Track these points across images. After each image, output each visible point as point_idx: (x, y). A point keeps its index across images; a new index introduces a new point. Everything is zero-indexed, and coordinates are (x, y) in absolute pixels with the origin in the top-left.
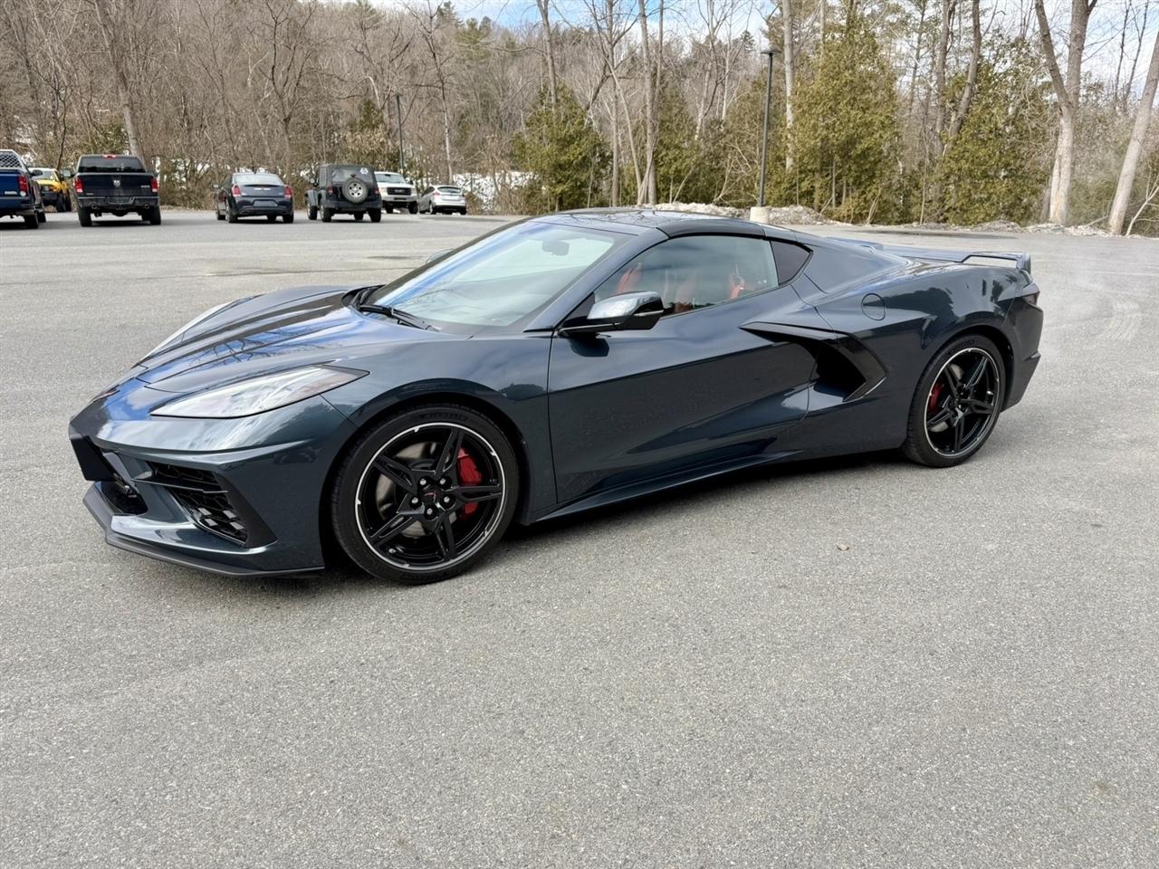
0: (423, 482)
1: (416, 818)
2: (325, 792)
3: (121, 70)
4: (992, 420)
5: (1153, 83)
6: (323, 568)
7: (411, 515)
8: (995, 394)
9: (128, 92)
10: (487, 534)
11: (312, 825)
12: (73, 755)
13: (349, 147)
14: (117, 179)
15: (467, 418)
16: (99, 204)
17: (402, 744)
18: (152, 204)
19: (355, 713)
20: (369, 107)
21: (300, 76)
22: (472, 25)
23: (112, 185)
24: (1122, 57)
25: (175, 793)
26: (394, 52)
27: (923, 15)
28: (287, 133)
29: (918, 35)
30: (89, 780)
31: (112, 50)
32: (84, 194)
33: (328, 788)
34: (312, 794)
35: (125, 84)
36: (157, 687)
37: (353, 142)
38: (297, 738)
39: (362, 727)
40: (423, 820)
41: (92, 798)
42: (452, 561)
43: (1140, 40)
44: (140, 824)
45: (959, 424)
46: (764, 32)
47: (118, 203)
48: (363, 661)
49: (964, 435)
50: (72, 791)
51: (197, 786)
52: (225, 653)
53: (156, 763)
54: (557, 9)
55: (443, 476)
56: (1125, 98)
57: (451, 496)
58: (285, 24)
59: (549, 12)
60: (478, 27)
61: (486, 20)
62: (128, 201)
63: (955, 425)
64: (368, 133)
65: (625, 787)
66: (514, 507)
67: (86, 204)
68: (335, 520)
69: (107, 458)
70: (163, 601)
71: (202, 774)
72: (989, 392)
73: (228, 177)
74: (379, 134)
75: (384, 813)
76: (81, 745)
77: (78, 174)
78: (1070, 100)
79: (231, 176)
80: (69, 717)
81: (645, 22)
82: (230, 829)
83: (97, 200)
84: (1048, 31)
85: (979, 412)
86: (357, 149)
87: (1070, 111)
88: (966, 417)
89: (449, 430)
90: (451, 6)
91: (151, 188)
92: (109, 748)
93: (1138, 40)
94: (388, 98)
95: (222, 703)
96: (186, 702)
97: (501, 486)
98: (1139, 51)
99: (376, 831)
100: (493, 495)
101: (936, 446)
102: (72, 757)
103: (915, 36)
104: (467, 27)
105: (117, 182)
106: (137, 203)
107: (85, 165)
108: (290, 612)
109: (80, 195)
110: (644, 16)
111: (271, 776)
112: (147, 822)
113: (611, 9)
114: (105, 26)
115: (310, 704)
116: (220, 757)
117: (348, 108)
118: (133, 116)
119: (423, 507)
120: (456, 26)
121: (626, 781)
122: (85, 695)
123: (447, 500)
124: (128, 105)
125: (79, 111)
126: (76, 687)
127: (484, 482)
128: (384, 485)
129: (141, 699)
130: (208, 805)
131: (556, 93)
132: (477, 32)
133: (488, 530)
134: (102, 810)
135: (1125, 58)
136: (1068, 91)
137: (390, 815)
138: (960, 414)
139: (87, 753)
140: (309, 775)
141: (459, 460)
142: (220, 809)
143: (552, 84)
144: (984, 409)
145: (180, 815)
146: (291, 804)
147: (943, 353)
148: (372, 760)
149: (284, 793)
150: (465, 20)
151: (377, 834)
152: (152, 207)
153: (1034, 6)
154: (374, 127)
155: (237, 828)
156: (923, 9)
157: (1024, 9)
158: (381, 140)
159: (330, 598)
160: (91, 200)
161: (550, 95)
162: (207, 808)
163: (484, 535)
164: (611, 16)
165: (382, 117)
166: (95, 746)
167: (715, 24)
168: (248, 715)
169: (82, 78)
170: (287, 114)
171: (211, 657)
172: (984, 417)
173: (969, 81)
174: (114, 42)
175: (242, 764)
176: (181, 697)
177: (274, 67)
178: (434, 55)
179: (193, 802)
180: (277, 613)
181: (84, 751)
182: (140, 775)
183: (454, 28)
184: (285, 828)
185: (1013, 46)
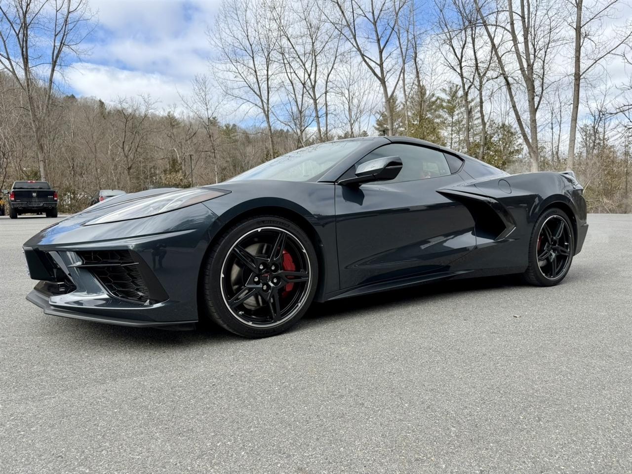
0: (261, 267)
1: (305, 454)
2: (229, 443)
3: (40, 143)
4: (570, 259)
5: (573, 142)
6: (197, 321)
7: (254, 288)
8: (570, 244)
9: (43, 154)
10: (299, 305)
11: (225, 462)
12: (24, 431)
13: (163, 181)
14: (34, 193)
15: (289, 226)
16: (23, 206)
17: (277, 414)
18: (53, 206)
19: (236, 400)
20: (174, 162)
21: (138, 146)
22: (227, 126)
23: (32, 197)
24: (553, 134)
25: (109, 450)
26: (187, 137)
27: (453, 119)
28: (129, 175)
29: (451, 128)
30: (37, 445)
31: (37, 133)
32: (15, 201)
33: (230, 440)
34: (218, 445)
35: (42, 150)
36: (84, 393)
37: (166, 179)
38: (198, 414)
39: (245, 406)
40: (312, 455)
41: (41, 456)
42: (278, 322)
43: (560, 126)
44: (83, 470)
45: (554, 261)
46: (375, 128)
47: (34, 205)
48: (232, 374)
49: (557, 267)
50: (24, 452)
51: (126, 444)
52: (131, 375)
53: (91, 433)
54: (274, 114)
55: (274, 264)
56: (557, 153)
57: (278, 278)
58: (131, 121)
59: (270, 116)
60: (230, 127)
61: (234, 125)
62: (40, 204)
63: (552, 261)
64: (174, 174)
65: (453, 429)
66: (315, 287)
67: (15, 206)
68: (207, 288)
69: (51, 254)
70: (82, 352)
71: (128, 437)
72: (566, 243)
73: (97, 193)
74: (180, 175)
75: (280, 453)
76: (30, 426)
77: (13, 190)
78: (534, 150)
79: (99, 192)
80: (18, 411)
81: (319, 120)
82: (158, 469)
83: (22, 204)
84: (520, 117)
85: (563, 254)
86: (167, 183)
87: (535, 155)
88: (557, 257)
89: (277, 232)
90: (216, 119)
91: (54, 197)
92: (52, 426)
93: (559, 126)
94: (184, 159)
95: (136, 399)
96: (108, 400)
97: (308, 273)
98: (560, 131)
99: (277, 463)
100: (303, 279)
101: (543, 273)
102: (22, 433)
103: (449, 129)
104: (225, 128)
105: (34, 194)
106: (45, 205)
107: (17, 187)
108: (173, 354)
109: (12, 201)
110: (318, 117)
111: (184, 436)
112: (89, 468)
113: (301, 115)
114: (34, 121)
115: (202, 397)
116: (141, 427)
117: (163, 163)
118: (45, 166)
119: (261, 284)
120: (219, 128)
121: (452, 426)
122: (30, 399)
123: (275, 281)
124: (42, 161)
125: (14, 164)
126: (22, 395)
127: (298, 269)
128: (236, 270)
129: (73, 400)
130: (138, 455)
131: (274, 155)
132: (230, 131)
133: (300, 302)
134: (50, 462)
135: (554, 134)
136: (533, 146)
137: (285, 453)
138: (554, 255)
139: (34, 430)
140: (213, 434)
141: (283, 254)
142: (148, 457)
143: (272, 150)
144: (565, 252)
145: (115, 462)
146: (204, 451)
147: (542, 217)
148: (259, 424)
149: (197, 445)
150: (224, 124)
151: (279, 465)
152: (53, 208)
153: (511, 106)
154: (177, 171)
155: (164, 467)
156: (452, 117)
157: (502, 113)
158: (181, 178)
159: (199, 347)
160: (19, 204)
161: (271, 155)
162: (138, 457)
163: (298, 305)
164: (301, 117)
165: (181, 167)
166: (41, 426)
167: (352, 122)
168: (157, 404)
169: (18, 147)
170: (130, 165)
171: (122, 377)
172: (565, 257)
173: (482, 143)
174: (38, 129)
175: (159, 430)
176: (104, 397)
177: (124, 142)
178: (210, 136)
179: (124, 454)
180: (165, 355)
181: (32, 429)
182: (79, 440)
183: (218, 129)
184: (203, 466)
185: (501, 128)
